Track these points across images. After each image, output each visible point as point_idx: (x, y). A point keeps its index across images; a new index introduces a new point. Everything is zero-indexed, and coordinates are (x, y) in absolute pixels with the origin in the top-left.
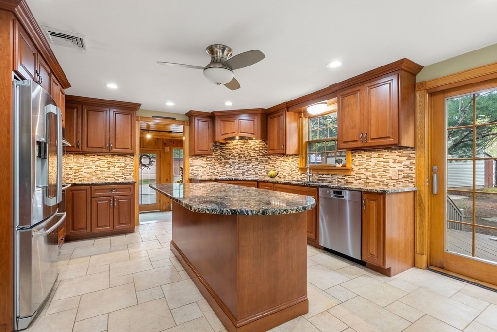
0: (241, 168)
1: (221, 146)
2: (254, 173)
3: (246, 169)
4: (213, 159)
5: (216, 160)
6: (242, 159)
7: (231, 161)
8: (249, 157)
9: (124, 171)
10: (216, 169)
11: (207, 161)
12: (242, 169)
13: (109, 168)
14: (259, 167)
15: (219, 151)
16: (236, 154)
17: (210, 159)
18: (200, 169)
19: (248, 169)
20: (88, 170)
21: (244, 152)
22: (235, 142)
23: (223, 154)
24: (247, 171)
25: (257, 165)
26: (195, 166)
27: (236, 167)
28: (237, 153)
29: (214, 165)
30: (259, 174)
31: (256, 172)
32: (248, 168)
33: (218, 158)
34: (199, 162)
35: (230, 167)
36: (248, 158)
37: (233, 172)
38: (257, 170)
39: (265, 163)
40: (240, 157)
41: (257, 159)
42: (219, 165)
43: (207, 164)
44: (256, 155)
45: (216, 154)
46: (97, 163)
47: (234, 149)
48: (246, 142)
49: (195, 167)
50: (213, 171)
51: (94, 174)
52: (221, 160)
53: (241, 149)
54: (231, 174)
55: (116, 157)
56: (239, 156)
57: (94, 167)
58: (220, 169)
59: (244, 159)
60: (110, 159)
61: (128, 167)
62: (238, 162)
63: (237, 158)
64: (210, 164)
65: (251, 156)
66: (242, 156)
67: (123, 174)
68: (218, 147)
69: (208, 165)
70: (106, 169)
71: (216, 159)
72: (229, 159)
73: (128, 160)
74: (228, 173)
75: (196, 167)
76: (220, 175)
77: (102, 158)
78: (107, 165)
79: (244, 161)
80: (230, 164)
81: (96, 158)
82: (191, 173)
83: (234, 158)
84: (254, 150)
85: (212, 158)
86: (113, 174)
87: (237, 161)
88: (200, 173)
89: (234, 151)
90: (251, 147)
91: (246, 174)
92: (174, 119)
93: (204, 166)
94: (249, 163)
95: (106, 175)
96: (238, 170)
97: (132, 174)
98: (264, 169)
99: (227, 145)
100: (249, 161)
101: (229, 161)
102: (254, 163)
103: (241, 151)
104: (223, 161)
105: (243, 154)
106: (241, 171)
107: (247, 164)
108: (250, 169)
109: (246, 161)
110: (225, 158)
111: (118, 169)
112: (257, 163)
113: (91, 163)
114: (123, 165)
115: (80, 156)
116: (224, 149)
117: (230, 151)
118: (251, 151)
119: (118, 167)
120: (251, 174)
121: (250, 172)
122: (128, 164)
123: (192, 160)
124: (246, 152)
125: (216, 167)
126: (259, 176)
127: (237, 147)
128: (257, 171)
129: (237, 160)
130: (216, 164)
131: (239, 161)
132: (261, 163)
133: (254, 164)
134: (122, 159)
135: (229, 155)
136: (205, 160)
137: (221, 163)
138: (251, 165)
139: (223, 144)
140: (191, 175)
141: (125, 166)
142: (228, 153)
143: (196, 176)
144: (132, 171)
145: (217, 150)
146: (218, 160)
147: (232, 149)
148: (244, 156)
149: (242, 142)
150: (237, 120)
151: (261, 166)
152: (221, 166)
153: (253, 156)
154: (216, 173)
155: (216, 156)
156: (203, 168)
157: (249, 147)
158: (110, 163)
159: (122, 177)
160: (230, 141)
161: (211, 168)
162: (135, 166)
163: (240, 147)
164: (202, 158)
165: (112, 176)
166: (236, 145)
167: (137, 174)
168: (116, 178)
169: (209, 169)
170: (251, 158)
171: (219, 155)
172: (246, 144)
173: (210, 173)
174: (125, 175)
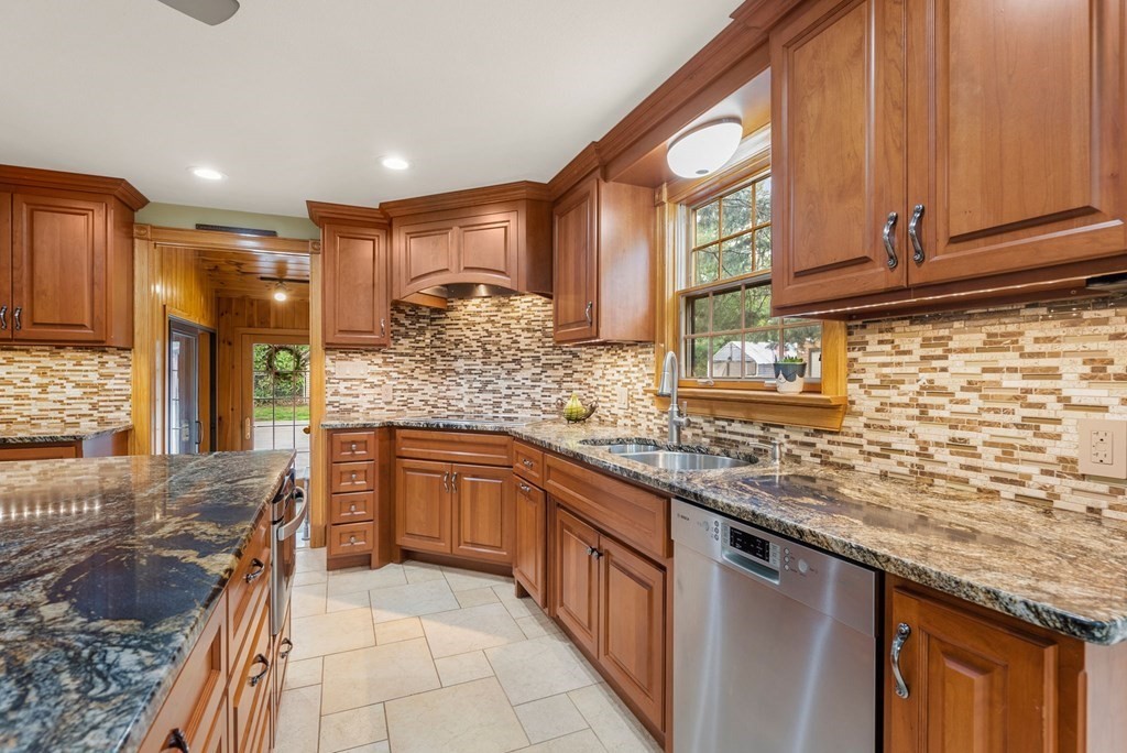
0: (490, 387)
1: (434, 319)
2: (528, 404)
3: (505, 392)
4: (407, 359)
5: (416, 361)
6: (493, 359)
7: (460, 365)
9: (96, 399)
10: (416, 391)
11: (386, 363)
12: (494, 391)
13: (43, 388)
14: (543, 385)
15: (428, 335)
16: (474, 344)
17: (395, 358)
18: (361, 389)
19: (509, 392)
21: (498, 336)
23: (438, 343)
24: (507, 396)
25: (536, 379)
26: (345, 380)
27: (476, 384)
28: (478, 341)
29: (412, 378)
30: (543, 406)
31: (534, 400)
32: (509, 388)
33: (423, 355)
34: (357, 367)
35: (459, 385)
36: (509, 354)
37: (466, 399)
38: (537, 394)
39: (561, 372)
40: (488, 353)
41: (539, 359)
42: (426, 377)
43: (387, 374)
44: (534, 346)
45: (418, 342)
47: (470, 325)
48: (503, 305)
49: (343, 385)
50: (407, 395)
52: (434, 360)
53: (489, 326)
54: (461, 405)
55: (69, 354)
56: (485, 350)
58: (429, 389)
59: (498, 359)
60: (47, 361)
61: (110, 384)
62: (481, 367)
63: (479, 355)
64: (395, 375)
65: (518, 349)
66: (493, 349)
67: (94, 407)
68: (423, 323)
69: (390, 378)
70: (34, 393)
71: (418, 357)
72: (456, 358)
73: (111, 364)
74: (453, 402)
75: (348, 384)
76: (429, 408)
77: (17, 356)
78: (35, 379)
79: (499, 364)
80: (458, 373)
82: (331, 403)
83: (471, 355)
84: (528, 330)
85: (402, 355)
86: (58, 406)
87: (479, 365)
88: (363, 403)
89: (468, 333)
90: (518, 319)
91: (504, 406)
92: (272, 234)
93: (375, 379)
94: (514, 370)
95: (34, 412)
96: (480, 392)
97: (127, 406)
98: (560, 389)
99: (450, 314)
100: (513, 366)
101: (455, 364)
102: (528, 371)
103: (490, 334)
104: (440, 365)
105: (495, 343)
106: (490, 396)
107: (509, 373)
108: (518, 392)
109: (505, 365)
110: (444, 354)
111: (78, 392)
112: (538, 370)
114: (93, 378)
116: (443, 326)
117: (459, 332)
118: (519, 332)
119: (78, 386)
120: (520, 407)
121: (516, 401)
122: (111, 376)
123: (333, 360)
124: (504, 335)
125: (416, 385)
126: (544, 412)
127: (478, 319)
128: (538, 397)
129: (478, 362)
130: (415, 374)
131: (484, 364)
132: (549, 372)
133: (529, 376)
134: (90, 361)
135: (457, 345)
136: (380, 361)
137: (433, 370)
138: (518, 376)
139: (439, 311)
140: (330, 408)
141: (102, 382)
142: (452, 339)
143: (349, 411)
144: (124, 398)
145: (421, 331)
146: (422, 362)
147: (464, 328)
148: (499, 350)
149: (493, 305)
150: (456, 228)
151: (549, 380)
152: (433, 380)
153: (526, 350)
154: (417, 403)
155: (417, 348)
156: (373, 386)
157: (512, 318)
158: (49, 374)
159: (92, 415)
160: (459, 303)
161: (399, 387)
162: (136, 383)
163: (487, 322)
164: (370, 355)
165: (56, 414)
166: (474, 315)
167: (144, 406)
168: (69, 420)
169: (394, 390)
170: (520, 355)
171: (427, 346)
172: (504, 310)
173: (395, 402)
174: (101, 409)
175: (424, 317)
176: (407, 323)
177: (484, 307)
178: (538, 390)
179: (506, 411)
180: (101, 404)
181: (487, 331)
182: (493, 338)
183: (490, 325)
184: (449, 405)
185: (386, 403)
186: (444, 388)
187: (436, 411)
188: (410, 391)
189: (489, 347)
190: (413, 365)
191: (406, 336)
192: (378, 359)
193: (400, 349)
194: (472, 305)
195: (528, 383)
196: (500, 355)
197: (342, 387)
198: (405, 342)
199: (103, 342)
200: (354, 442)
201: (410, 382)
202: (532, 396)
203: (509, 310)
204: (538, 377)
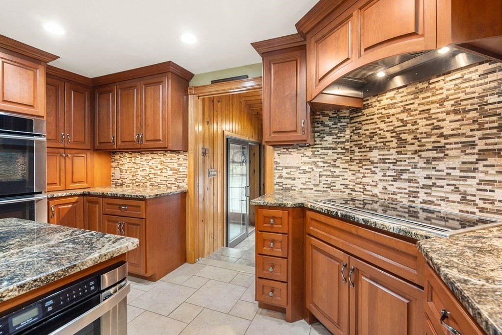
0: (405, 176)
2: (457, 197)
3: (423, 182)
4: (330, 151)
5: (338, 153)
6: (409, 148)
7: (375, 155)
8: (433, 139)
9: (177, 176)
10: (338, 177)
11: (314, 155)
12: (410, 181)
13: (161, 171)
15: (348, 131)
16: (388, 135)
17: (321, 151)
18: (297, 174)
19: (429, 182)
20: (143, 173)
21: (415, 123)
23: (355, 138)
24: (424, 186)
25: (468, 169)
26: (286, 168)
27: (389, 173)
29: (334, 166)
30: (481, 204)
32: (428, 177)
33: (344, 148)
34: (295, 158)
35: (374, 173)
36: (429, 143)
37: (381, 185)
38: (470, 186)
40: (402, 142)
41: (473, 145)
42: (346, 166)
43: (315, 163)
44: (465, 130)
45: (339, 138)
46: (150, 164)
47: (384, 118)
48: (421, 91)
49: (285, 171)
50: (330, 179)
51: (148, 178)
52: (352, 152)
53: (404, 116)
54: (376, 191)
55: (168, 155)
56: (400, 139)
57: (147, 169)
58: (348, 175)
59: (415, 147)
60: (162, 158)
62: (395, 156)
63: (394, 144)
64: (321, 164)
65: (442, 135)
66: (409, 138)
67: (176, 180)
68: (344, 122)
69: (318, 167)
71: (339, 150)
72: (371, 149)
73: (181, 159)
74: (368, 188)
75: (288, 170)
76: (348, 191)
79: (416, 152)
80: (372, 163)
81: (150, 156)
82: (277, 184)
83: (385, 146)
84: (456, 112)
85: (326, 148)
86: (165, 179)
87: (393, 155)
88: (298, 184)
89: (382, 125)
90: (441, 103)
91: (422, 196)
92: (246, 77)
93: (306, 167)
94: (435, 159)
96: (394, 180)
97: (186, 180)
99: (366, 111)
100: (434, 154)
101: (370, 155)
102: (455, 160)
103: (405, 123)
104: (357, 155)
105: (410, 132)
106: (405, 185)
107: (428, 162)
108: (440, 183)
109: (424, 154)
110: (360, 147)
111: (170, 173)
112: (473, 158)
113: (145, 163)
115: (136, 154)
116: (359, 123)
117: (374, 126)
118: (441, 116)
119: (171, 170)
120: (443, 199)
121: (436, 193)
122: (181, 165)
123: (279, 154)
124: (425, 122)
125: (338, 171)
126: (482, 210)
127: (392, 111)
128: (471, 190)
129: (393, 151)
130: (337, 164)
131: (399, 153)
132: (491, 161)
133: (457, 165)
134: (175, 157)
135: (371, 138)
136: (310, 154)
137: (352, 160)
138: (442, 165)
139: (357, 110)
140: (277, 187)
141: (179, 168)
142: (368, 133)
143: (289, 189)
144: (185, 176)
145: (342, 130)
146: (343, 154)
147: (378, 121)
148: (416, 138)
149: (409, 94)
151: (491, 171)
152: (352, 168)
153: (452, 135)
154: (338, 187)
155: (338, 143)
156: (305, 172)
157: (433, 102)
158: (163, 164)
159: (175, 184)
160: (374, 99)
161: (324, 173)
162: (189, 168)
163: (402, 112)
164: (303, 150)
165: (164, 182)
166: (389, 108)
167: (192, 180)
168: (169, 185)
169: (320, 176)
170: (443, 141)
171: (347, 141)
172: (421, 96)
173: (321, 185)
174: (178, 181)
175: (344, 118)
176: (330, 123)
177: (398, 98)
178: (469, 181)
179: (424, 202)
180: (178, 178)
181: (402, 120)
182: (409, 127)
183: (406, 114)
184: (365, 190)
185: (315, 185)
186: (360, 175)
187: (354, 193)
188: (333, 177)
189: (403, 136)
190: (336, 156)
191: (330, 134)
192: (309, 152)
193: (325, 144)
194: (386, 99)
195: (457, 173)
196: (417, 143)
197: (284, 173)
198: (329, 139)
199: (167, 148)
200: (273, 218)
201: (333, 169)
202: (462, 189)
203: (430, 94)
204: (472, 166)
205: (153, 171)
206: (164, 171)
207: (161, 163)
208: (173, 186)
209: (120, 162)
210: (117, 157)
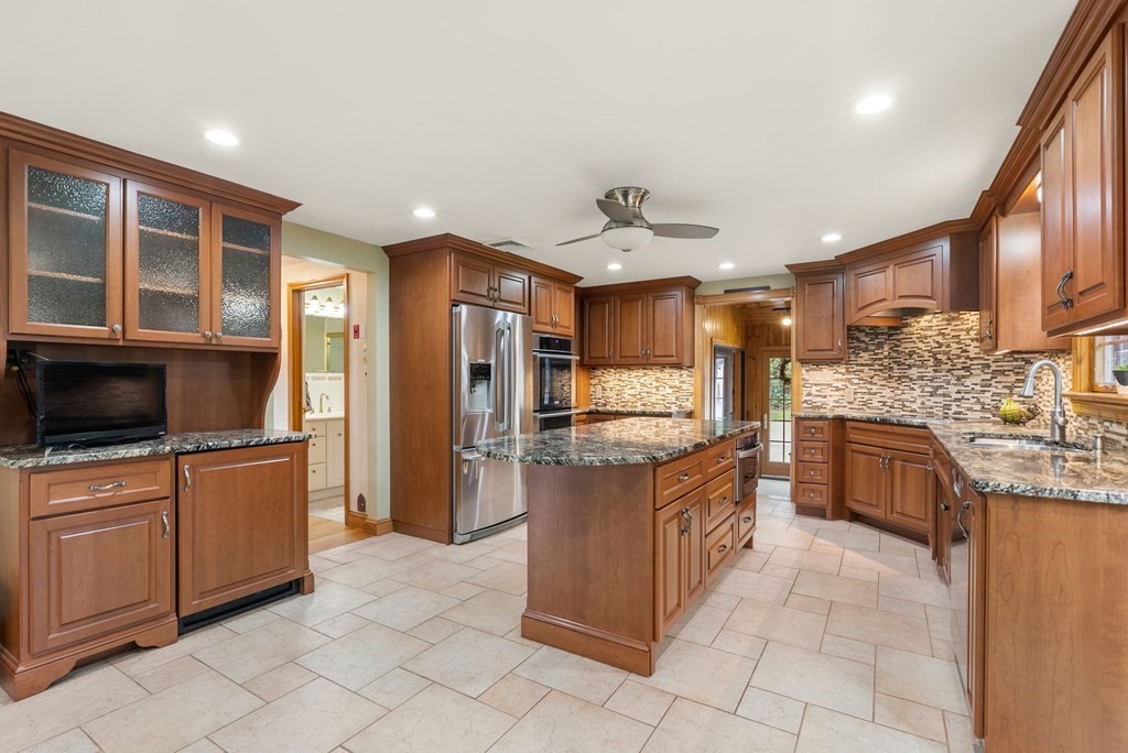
0: (940, 392)
1: (892, 335)
2: (978, 407)
3: (955, 396)
4: (866, 368)
5: (875, 370)
6: (943, 367)
7: (914, 372)
8: (962, 360)
9: (678, 394)
10: (875, 394)
11: (848, 372)
12: (944, 395)
13: (657, 388)
14: (993, 390)
15: (886, 348)
16: (926, 354)
17: (856, 368)
18: (828, 392)
19: (959, 396)
20: (632, 392)
21: (948, 346)
22: (924, 321)
23: (895, 355)
24: (956, 400)
25: (986, 384)
26: (816, 385)
27: (928, 389)
28: (930, 351)
29: (871, 383)
31: (983, 404)
32: (959, 392)
33: (882, 365)
34: (826, 375)
35: (913, 389)
36: (959, 363)
37: (919, 401)
38: (987, 398)
39: (1013, 378)
40: (938, 362)
42: (884, 383)
43: (849, 380)
44: (983, 355)
45: (877, 354)
46: (642, 381)
47: (922, 338)
48: (953, 319)
49: (815, 388)
50: (867, 397)
51: (639, 397)
52: (891, 369)
53: (939, 339)
54: (914, 406)
55: (667, 370)
56: (936, 359)
57: (638, 387)
58: (887, 392)
59: (948, 367)
60: (659, 375)
61: (684, 386)
62: (932, 374)
63: (931, 363)
64: (856, 381)
65: (968, 358)
66: (944, 358)
67: (677, 399)
68: (882, 339)
69: (852, 384)
70: (654, 390)
71: (876, 367)
72: (910, 367)
73: (685, 376)
74: (907, 404)
75: (819, 388)
76: (887, 408)
77: (649, 372)
78: (655, 384)
79: (949, 371)
80: (911, 380)
81: (641, 372)
82: (806, 401)
83: (923, 365)
84: (977, 340)
85: (862, 365)
86: (663, 398)
87: (930, 373)
88: (830, 402)
89: (921, 345)
90: (968, 331)
91: (954, 408)
92: (768, 288)
93: (839, 385)
94: (964, 377)
95: (654, 401)
96: (932, 395)
97: (691, 398)
98: (1011, 394)
99: (905, 330)
100: (962, 373)
101: (909, 372)
102: (978, 377)
103: (940, 345)
104: (896, 372)
105: (945, 353)
106: (941, 399)
107: (958, 379)
108: (967, 396)
109: (955, 372)
110: (900, 364)
111: (670, 391)
112: (988, 377)
113: (635, 380)
114: (677, 383)
115: (623, 370)
116: (899, 341)
117: (913, 345)
118: (968, 342)
119: (671, 387)
120: (970, 409)
121: (965, 404)
122: (684, 382)
123: (807, 371)
124: (956, 346)
125: (875, 388)
127: (929, 333)
128: (988, 401)
129: (930, 369)
130: (874, 380)
131: (935, 371)
132: (999, 379)
133: (978, 382)
134: (676, 373)
135: (911, 356)
136: (843, 371)
137: (890, 377)
138: (968, 382)
139: (896, 328)
140: (805, 405)
141: (681, 385)
142: (907, 351)
143: (818, 407)
144: (690, 394)
145: (880, 346)
146: (880, 370)
147: (917, 341)
148: (949, 359)
149: (943, 320)
150: (892, 266)
151: (1000, 386)
152: (890, 385)
153: (975, 358)
154: (875, 404)
155: (876, 360)
156: (838, 389)
157: (962, 330)
158: (660, 380)
159: (676, 403)
160: (913, 320)
161: (860, 390)
162: (694, 386)
163: (938, 335)
164: (835, 367)
165: (662, 402)
166: (926, 330)
167: (699, 399)
168: (667, 405)
169: (855, 393)
170: (969, 362)
171: (885, 357)
172: (953, 323)
173: (856, 402)
174: (680, 401)
175: (882, 334)
176: (867, 340)
177: (935, 322)
178: (987, 394)
179: (956, 413)
180: (680, 397)
181: (938, 342)
182: (943, 348)
183: (941, 337)
184: (904, 406)
185: (849, 403)
186: (900, 392)
187: (892, 410)
188: (870, 394)
189: (939, 356)
190: (873, 373)
191: (866, 350)
192: (842, 369)
193: (860, 361)
195: (978, 388)
196: (950, 363)
197: (814, 390)
198: (865, 355)
199: (681, 364)
200: (814, 428)
201: (869, 386)
202: (982, 400)
203: (959, 323)
204: (988, 383)
205: (646, 389)
206: (661, 388)
207: (657, 380)
208: (673, 406)
209: (603, 379)
210: (598, 373)
